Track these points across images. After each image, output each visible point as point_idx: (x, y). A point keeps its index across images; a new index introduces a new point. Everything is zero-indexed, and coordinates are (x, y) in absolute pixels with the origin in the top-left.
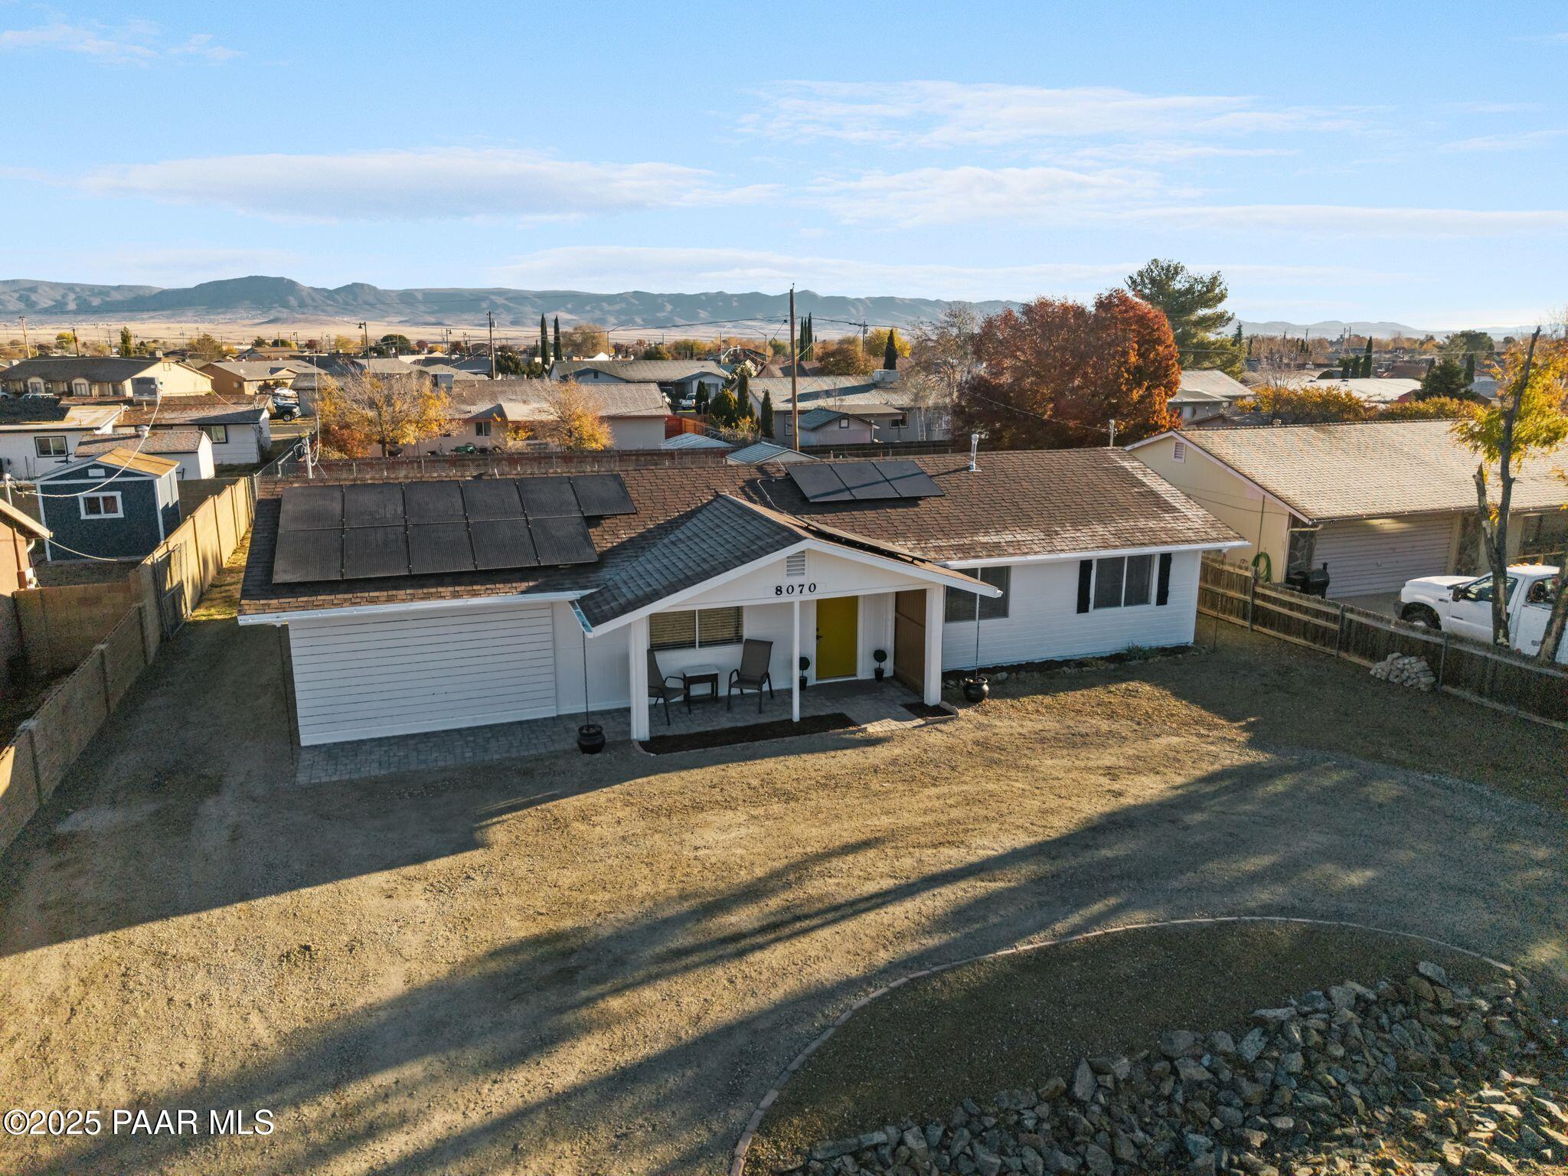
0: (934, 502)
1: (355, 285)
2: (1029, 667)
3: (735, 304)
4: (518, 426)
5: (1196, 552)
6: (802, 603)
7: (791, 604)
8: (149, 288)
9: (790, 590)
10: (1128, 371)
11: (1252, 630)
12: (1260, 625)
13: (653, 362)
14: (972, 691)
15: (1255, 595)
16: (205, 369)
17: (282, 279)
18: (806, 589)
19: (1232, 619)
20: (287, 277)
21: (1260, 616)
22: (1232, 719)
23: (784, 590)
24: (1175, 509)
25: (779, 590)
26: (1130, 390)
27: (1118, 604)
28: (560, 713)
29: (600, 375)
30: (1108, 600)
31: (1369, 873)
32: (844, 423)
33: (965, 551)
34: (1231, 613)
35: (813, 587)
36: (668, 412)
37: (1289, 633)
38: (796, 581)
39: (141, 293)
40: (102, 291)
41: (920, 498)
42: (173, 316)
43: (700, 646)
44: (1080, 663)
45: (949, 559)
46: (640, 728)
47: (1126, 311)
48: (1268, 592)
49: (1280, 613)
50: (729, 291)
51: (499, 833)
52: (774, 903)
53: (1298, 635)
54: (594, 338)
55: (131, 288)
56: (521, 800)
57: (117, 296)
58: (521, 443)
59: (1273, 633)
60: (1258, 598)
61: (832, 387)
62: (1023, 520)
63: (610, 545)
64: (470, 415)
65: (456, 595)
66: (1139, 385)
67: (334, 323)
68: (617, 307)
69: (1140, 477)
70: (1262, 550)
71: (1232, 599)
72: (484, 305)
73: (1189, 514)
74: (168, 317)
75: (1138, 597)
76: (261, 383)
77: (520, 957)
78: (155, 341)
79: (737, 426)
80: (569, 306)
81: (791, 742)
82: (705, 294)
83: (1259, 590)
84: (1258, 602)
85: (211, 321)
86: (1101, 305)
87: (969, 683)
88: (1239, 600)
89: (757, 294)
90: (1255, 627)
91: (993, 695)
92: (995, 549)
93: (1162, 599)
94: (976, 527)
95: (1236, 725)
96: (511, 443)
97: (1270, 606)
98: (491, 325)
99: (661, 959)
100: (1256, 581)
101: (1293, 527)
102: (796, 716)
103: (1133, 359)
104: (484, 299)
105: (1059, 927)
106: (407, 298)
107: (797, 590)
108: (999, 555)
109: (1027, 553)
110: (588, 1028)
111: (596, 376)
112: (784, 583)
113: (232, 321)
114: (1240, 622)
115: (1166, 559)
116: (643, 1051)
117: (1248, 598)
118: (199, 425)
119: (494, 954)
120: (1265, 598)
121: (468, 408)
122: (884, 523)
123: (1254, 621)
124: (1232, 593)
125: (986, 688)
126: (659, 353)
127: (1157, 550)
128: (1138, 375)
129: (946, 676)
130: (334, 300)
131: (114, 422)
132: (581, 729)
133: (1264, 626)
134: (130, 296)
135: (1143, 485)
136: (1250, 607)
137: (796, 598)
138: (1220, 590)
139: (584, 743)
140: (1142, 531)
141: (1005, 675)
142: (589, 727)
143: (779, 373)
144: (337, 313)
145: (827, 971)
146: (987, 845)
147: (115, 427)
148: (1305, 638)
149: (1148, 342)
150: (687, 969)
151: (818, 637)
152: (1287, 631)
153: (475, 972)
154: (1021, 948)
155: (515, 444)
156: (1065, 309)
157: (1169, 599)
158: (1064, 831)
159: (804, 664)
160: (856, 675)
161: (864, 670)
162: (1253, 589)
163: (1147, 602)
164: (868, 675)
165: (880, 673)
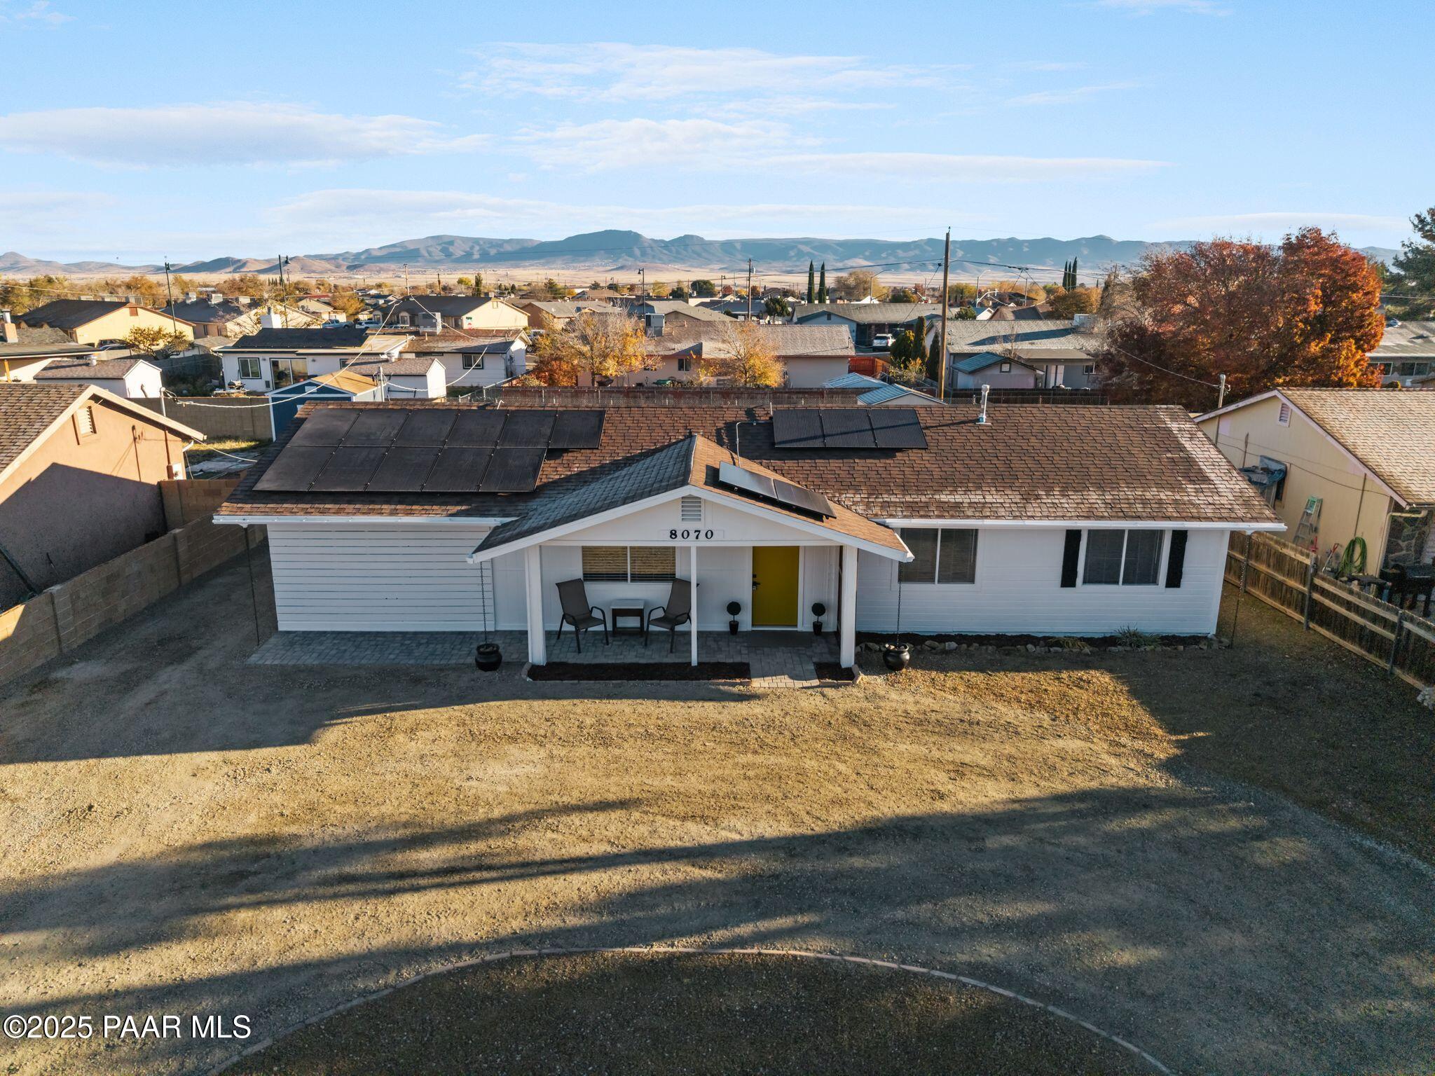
0: (913, 455)
1: (686, 236)
2: (983, 640)
3: (1026, 249)
4: (709, 363)
5: (1222, 531)
6: (699, 549)
7: (689, 548)
8: (531, 240)
9: (685, 535)
10: (1305, 321)
11: (1308, 628)
12: (1317, 623)
13: (902, 305)
14: (890, 659)
15: (1314, 588)
16: (524, 308)
17: (630, 232)
18: (702, 536)
19: (1290, 612)
20: (634, 230)
21: (1318, 614)
22: (1172, 730)
23: (679, 534)
24: (1206, 480)
25: (673, 534)
26: (1307, 341)
27: (1117, 582)
28: (498, 629)
29: (832, 317)
30: (1102, 574)
31: (1154, 953)
32: (1006, 367)
33: (914, 509)
34: (1289, 606)
35: (710, 534)
36: (852, 352)
37: (1343, 636)
38: (691, 526)
39: (526, 245)
40: (499, 244)
41: (900, 450)
42: (548, 263)
43: (632, 581)
44: (1049, 642)
45: (891, 516)
46: (537, 652)
47: (1318, 254)
48: (1326, 586)
49: (1336, 612)
50: (1021, 237)
51: (332, 735)
52: (475, 847)
53: (1353, 642)
54: (865, 282)
55: (518, 241)
56: (384, 705)
57: (508, 248)
58: (711, 379)
59: (1328, 634)
60: (1317, 591)
61: (1008, 332)
62: (1004, 480)
63: (558, 477)
64: (673, 352)
65: (393, 513)
66: (1320, 336)
67: (668, 270)
68: (912, 253)
69: (1183, 441)
71: (1291, 589)
72: (792, 253)
73: (1222, 487)
74: (543, 265)
75: (1142, 574)
76: (568, 320)
77: (222, 853)
78: (529, 285)
79: (906, 367)
80: (867, 253)
81: (667, 686)
82: (997, 241)
83: (1317, 581)
84: (1316, 596)
85: (575, 268)
86: (1289, 247)
87: (888, 650)
88: (1298, 591)
89: (1049, 239)
90: (1312, 625)
91: (913, 664)
92: (955, 509)
93: (1174, 580)
94: (950, 482)
95: (1174, 738)
96: (702, 378)
97: (1327, 602)
98: (750, 271)
99: (326, 882)
100: (1316, 571)
101: (1395, 511)
102: (694, 660)
103: (1315, 307)
104: (793, 248)
105: (719, 935)
106: (728, 247)
107: (692, 535)
108: (952, 517)
109: (987, 517)
110: (195, 935)
111: (829, 318)
112: (680, 527)
113: (589, 268)
114: (1297, 616)
115: (1180, 538)
116: (218, 969)
117: (1306, 590)
118: (463, 353)
119: (207, 846)
120: (1323, 592)
121: (673, 346)
122: (843, 474)
123: (1311, 617)
124: (1292, 583)
125: (907, 656)
126: (906, 296)
127: (1169, 525)
128: (1319, 326)
129: (861, 637)
130: (670, 251)
131: (400, 348)
132: (479, 648)
133: (1320, 624)
134: (517, 247)
135: (1182, 448)
136: (1307, 599)
137: (691, 543)
138: (1280, 577)
139: (481, 661)
140: (1145, 502)
141: (953, 645)
142: (488, 646)
143: (1010, 316)
144: (670, 262)
145: (444, 930)
146: (736, 829)
147: (401, 353)
148: (1360, 646)
149: (1341, 288)
150: (335, 896)
151: (754, 584)
153: (174, 860)
154: (655, 949)
155: (705, 378)
156: (1246, 250)
157: (1185, 581)
158: (836, 827)
159: (734, 608)
160: (796, 626)
161: (805, 622)
162: (1312, 580)
163: (1153, 580)
164: (808, 628)
165: (817, 626)
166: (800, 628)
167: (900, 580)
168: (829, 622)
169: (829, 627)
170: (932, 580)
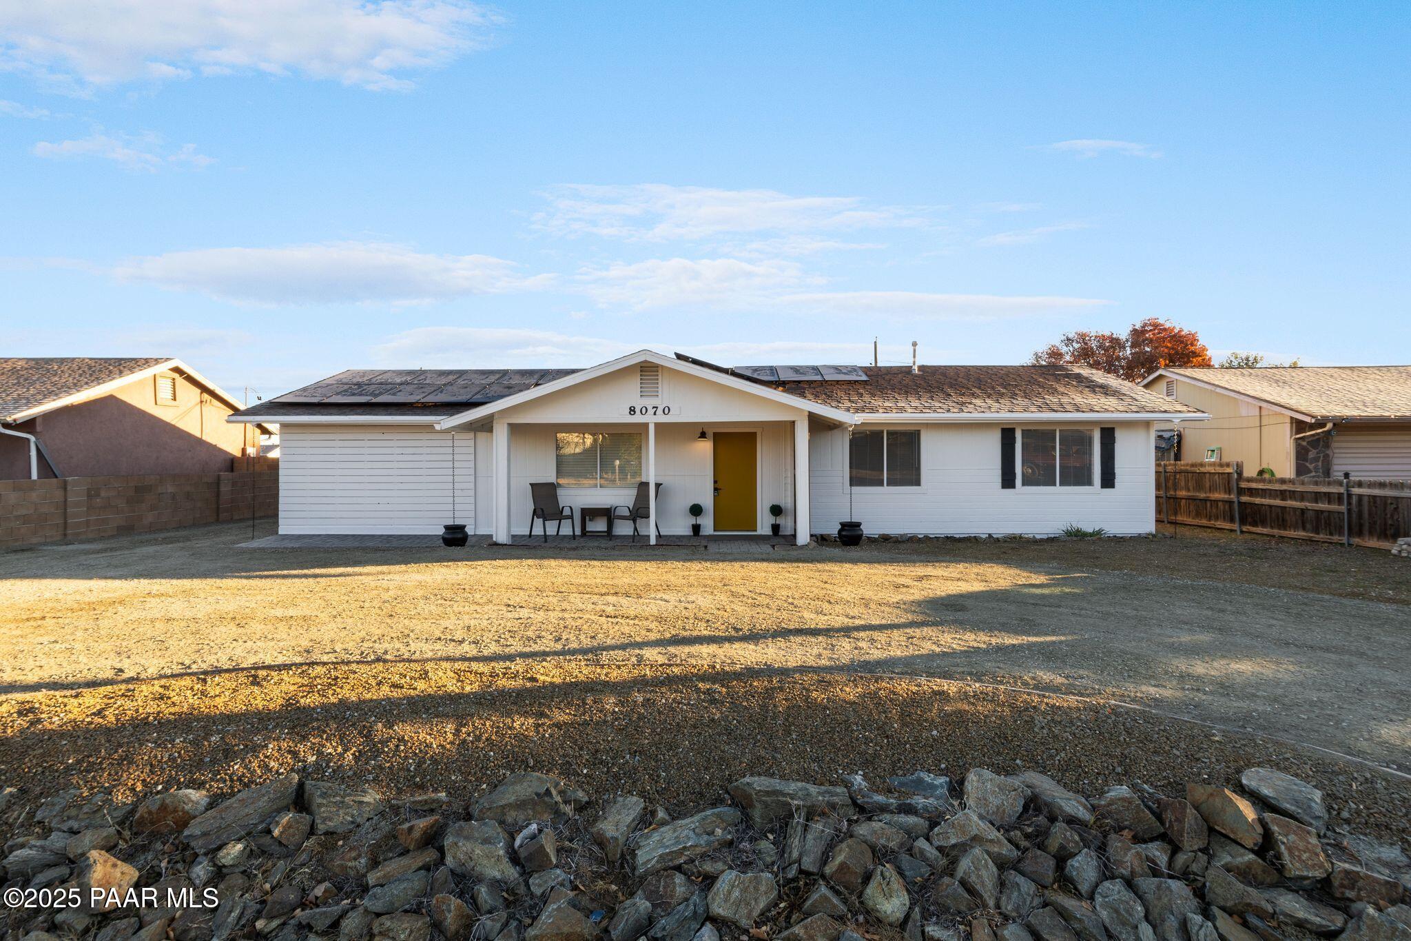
6: (657, 424)
9: (644, 411)
11: (1242, 532)
12: (1250, 525)
14: (844, 533)
15: (1241, 491)
18: (660, 411)
19: (1219, 524)
21: (1250, 515)
23: (638, 411)
25: (632, 411)
27: (1055, 485)
30: (1039, 476)
34: (1217, 519)
35: (667, 410)
37: (1285, 527)
38: (649, 402)
48: (1254, 486)
49: (1270, 506)
53: (1296, 528)
59: (1265, 531)
60: (1245, 494)
70: (1265, 466)
71: (1216, 501)
75: (1079, 476)
83: (1244, 485)
84: (1245, 499)
88: (1224, 501)
90: (1245, 528)
93: (1108, 480)
97: (1258, 500)
100: (1240, 476)
101: (1297, 434)
107: (651, 411)
108: (896, 413)
109: (927, 413)
112: (639, 403)
114: (1227, 526)
115: (1108, 434)
117: (1233, 497)
120: (1252, 492)
123: (1243, 521)
124: (1216, 496)
133: (1255, 524)
136: (1236, 505)
137: (650, 419)
138: (1202, 494)
148: (1304, 529)
151: (716, 489)
152: (1283, 524)
157: (1118, 480)
159: (696, 510)
160: (756, 531)
161: (764, 526)
162: (1238, 484)
163: (1089, 482)
164: (767, 531)
165: (776, 528)
166: (760, 532)
167: (851, 485)
168: (785, 523)
169: (787, 531)
170: (881, 484)
